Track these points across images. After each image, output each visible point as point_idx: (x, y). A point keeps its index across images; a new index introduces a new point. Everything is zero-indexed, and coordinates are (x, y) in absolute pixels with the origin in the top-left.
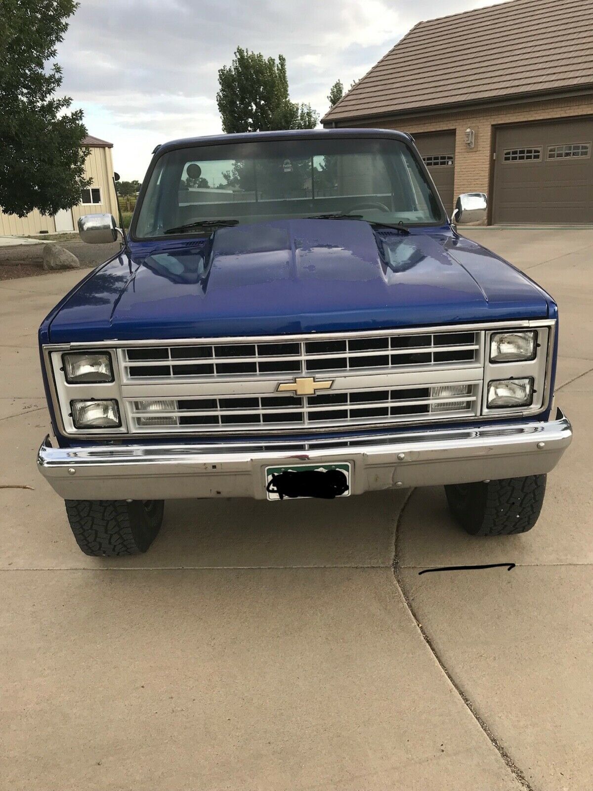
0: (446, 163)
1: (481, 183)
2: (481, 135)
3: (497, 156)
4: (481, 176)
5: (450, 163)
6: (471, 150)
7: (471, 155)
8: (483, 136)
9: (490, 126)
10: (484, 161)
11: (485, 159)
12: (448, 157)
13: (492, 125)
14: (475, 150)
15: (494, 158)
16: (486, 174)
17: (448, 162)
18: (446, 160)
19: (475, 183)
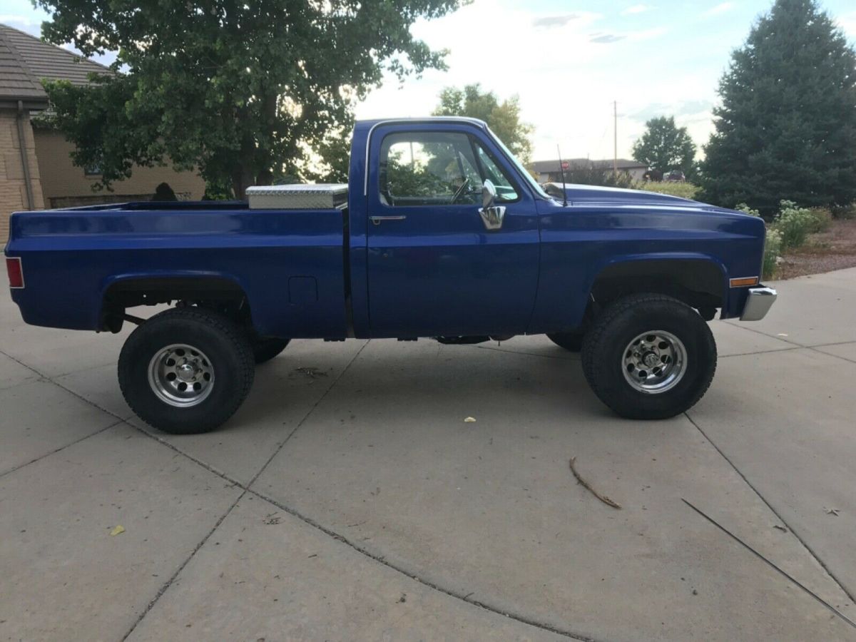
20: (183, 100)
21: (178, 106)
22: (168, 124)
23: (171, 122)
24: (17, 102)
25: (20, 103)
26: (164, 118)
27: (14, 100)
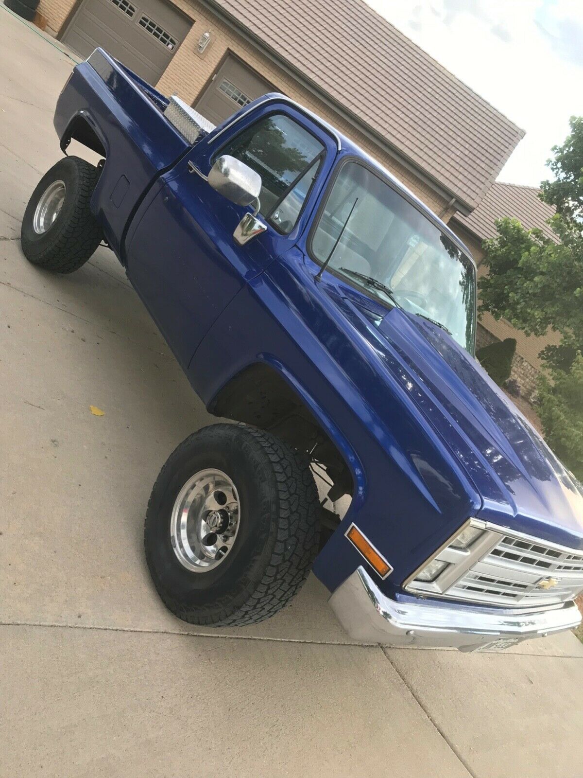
0: (167, 43)
1: (191, 92)
2: (214, 48)
3: (216, 79)
4: (193, 85)
5: (170, 46)
6: (197, 54)
7: (196, 58)
8: (216, 51)
9: (227, 48)
10: (204, 74)
11: (205, 73)
12: (171, 39)
13: (228, 49)
14: (202, 57)
15: (213, 79)
16: (200, 88)
17: (169, 44)
18: (168, 41)
19: (184, 86)
20: (567, 279)
21: (558, 280)
22: (536, 286)
23: (539, 286)
24: (452, 198)
25: (454, 200)
26: (536, 279)
27: (451, 195)
